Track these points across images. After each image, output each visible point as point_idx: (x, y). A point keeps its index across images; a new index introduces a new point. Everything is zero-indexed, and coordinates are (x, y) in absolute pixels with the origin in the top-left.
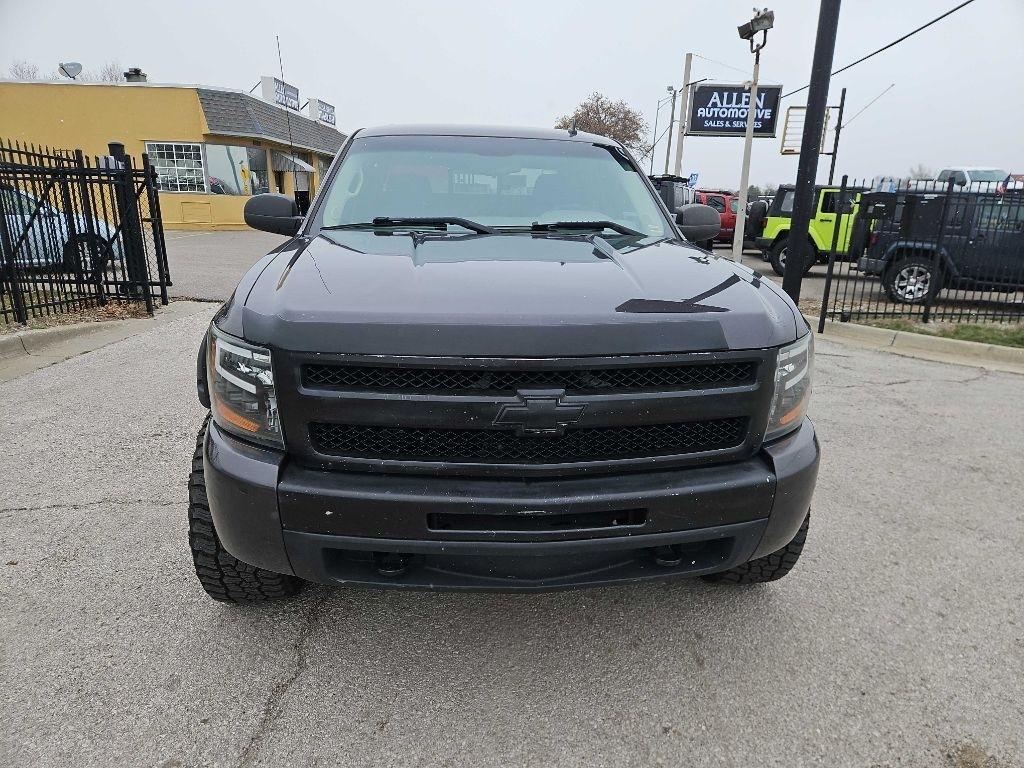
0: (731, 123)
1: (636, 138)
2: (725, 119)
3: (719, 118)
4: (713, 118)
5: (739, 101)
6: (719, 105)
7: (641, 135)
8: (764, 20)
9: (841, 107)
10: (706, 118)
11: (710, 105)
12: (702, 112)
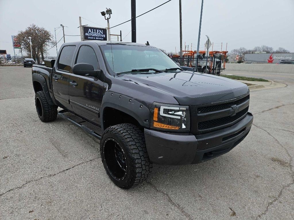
0: (95, 38)
1: (49, 39)
2: (94, 37)
3: (92, 36)
4: (90, 36)
5: (96, 32)
6: (91, 33)
7: (51, 39)
8: (109, 12)
9: (121, 35)
10: (88, 36)
11: (89, 32)
12: (86, 34)
